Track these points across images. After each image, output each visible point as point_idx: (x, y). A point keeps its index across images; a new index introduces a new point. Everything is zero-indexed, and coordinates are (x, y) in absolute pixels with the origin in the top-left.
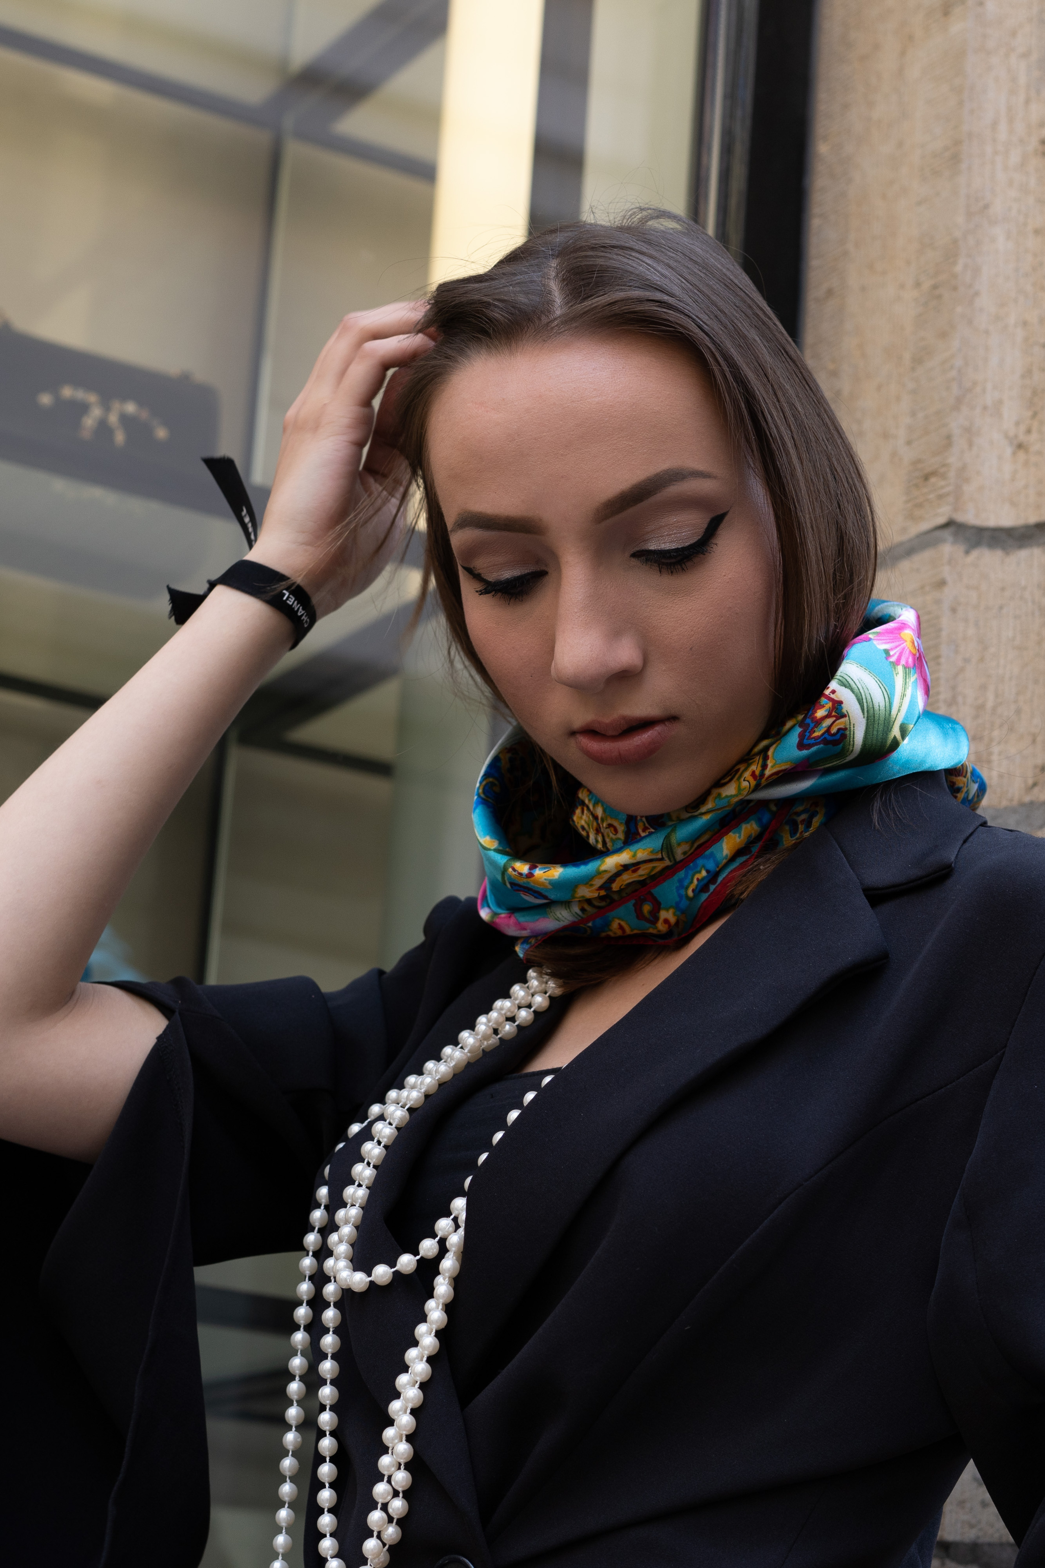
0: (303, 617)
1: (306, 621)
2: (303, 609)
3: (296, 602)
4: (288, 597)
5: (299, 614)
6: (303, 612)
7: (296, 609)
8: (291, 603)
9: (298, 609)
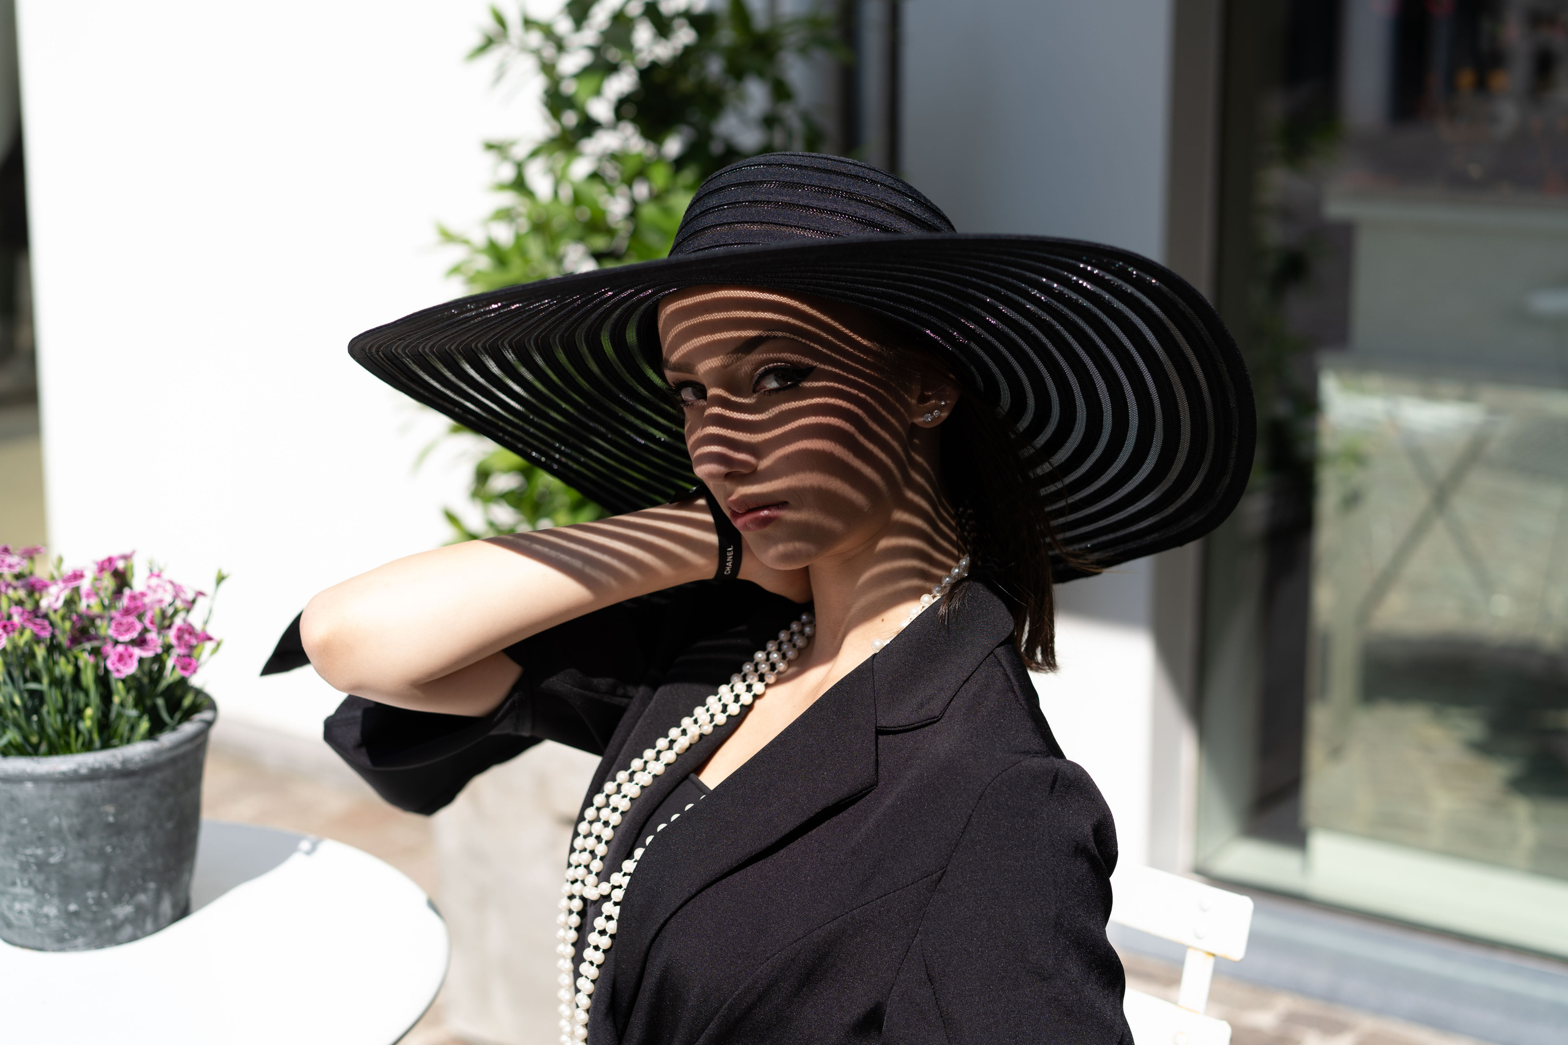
0: (728, 568)
1: (728, 572)
2: (732, 564)
3: (731, 557)
4: (731, 551)
5: (727, 564)
6: (730, 565)
7: (728, 560)
8: (728, 555)
9: (729, 561)
